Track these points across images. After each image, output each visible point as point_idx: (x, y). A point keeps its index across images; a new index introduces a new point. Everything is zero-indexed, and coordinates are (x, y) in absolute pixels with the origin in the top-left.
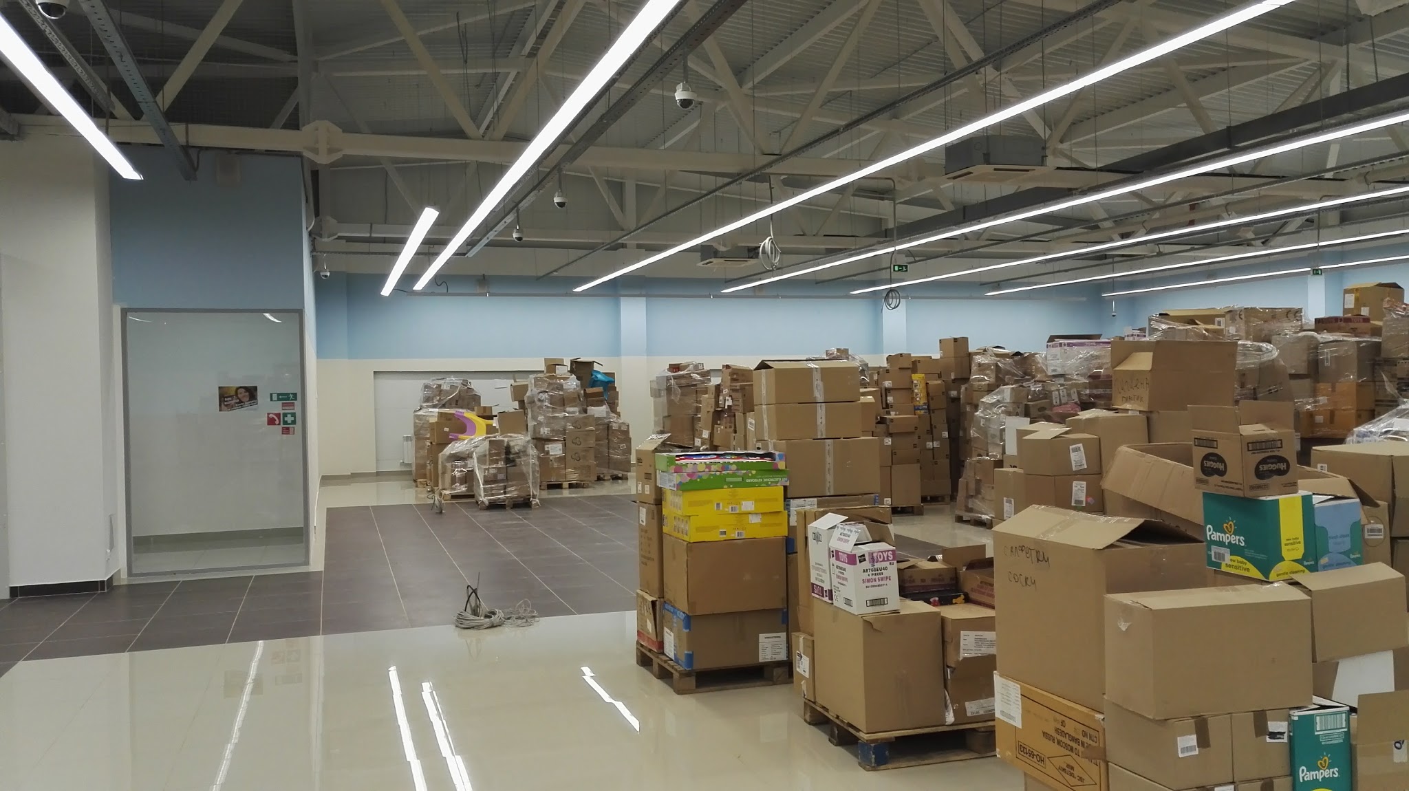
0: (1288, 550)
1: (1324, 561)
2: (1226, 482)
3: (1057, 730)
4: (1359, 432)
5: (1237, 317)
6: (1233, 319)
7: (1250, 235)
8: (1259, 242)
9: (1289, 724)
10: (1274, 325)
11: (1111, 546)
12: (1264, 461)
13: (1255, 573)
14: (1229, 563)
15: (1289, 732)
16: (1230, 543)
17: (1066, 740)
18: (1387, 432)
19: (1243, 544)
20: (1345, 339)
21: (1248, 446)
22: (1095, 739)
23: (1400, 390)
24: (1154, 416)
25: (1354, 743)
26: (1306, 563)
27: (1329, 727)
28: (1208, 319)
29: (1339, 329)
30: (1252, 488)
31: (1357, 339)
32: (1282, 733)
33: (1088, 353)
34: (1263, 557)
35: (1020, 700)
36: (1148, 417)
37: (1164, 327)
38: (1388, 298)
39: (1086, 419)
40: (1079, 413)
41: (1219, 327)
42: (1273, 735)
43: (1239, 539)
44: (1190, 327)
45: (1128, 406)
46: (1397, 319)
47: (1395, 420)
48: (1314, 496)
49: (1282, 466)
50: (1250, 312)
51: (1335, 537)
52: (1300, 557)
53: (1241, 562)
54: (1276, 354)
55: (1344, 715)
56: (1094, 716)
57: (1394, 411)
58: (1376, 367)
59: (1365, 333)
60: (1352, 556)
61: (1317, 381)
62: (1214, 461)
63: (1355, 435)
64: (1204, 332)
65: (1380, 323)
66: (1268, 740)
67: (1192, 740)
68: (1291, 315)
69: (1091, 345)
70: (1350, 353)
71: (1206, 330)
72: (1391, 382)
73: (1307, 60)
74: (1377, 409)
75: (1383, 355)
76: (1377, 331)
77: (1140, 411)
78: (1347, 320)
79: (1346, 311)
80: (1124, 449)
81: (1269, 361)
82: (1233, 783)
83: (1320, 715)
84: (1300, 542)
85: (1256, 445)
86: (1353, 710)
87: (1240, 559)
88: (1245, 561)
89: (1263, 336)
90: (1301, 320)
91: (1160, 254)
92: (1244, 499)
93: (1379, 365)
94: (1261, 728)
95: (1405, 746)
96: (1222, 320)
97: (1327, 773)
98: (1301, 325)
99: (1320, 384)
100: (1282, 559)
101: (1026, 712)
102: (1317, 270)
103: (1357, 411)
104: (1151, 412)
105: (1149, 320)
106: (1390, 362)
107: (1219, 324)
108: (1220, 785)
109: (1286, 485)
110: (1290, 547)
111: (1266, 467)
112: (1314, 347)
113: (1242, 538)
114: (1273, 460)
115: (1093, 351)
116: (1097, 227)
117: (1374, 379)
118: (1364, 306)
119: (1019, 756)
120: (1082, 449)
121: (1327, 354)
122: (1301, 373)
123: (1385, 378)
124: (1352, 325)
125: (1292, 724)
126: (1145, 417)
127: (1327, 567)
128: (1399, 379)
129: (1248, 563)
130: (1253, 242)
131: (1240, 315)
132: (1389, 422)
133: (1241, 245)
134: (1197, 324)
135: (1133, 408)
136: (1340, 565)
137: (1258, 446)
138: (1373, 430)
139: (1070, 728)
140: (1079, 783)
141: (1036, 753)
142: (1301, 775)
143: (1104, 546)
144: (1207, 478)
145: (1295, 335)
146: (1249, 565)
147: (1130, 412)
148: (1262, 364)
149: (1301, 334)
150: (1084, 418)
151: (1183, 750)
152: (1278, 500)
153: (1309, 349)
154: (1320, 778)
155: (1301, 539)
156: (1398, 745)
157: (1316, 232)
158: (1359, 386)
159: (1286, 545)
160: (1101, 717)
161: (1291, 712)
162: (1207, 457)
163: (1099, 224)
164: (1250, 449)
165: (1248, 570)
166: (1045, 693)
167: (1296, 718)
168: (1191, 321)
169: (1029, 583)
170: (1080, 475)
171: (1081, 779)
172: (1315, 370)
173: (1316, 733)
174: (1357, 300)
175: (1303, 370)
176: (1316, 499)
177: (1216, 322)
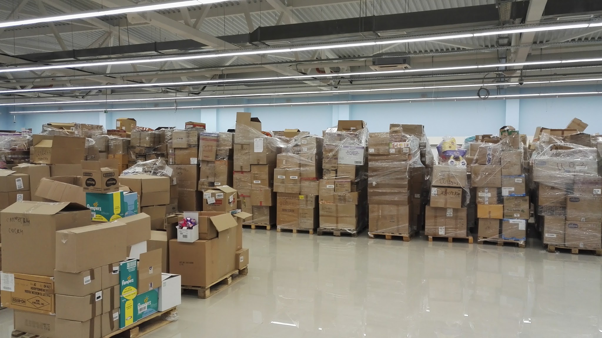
0: (116, 211)
1: (126, 213)
2: (95, 188)
3: (32, 288)
4: (125, 172)
5: (78, 127)
6: (76, 128)
7: (78, 94)
8: (81, 97)
9: (119, 267)
10: (93, 132)
11: (57, 213)
12: (108, 180)
13: (104, 219)
14: (95, 217)
15: (119, 270)
16: (96, 210)
17: (37, 291)
18: (134, 172)
19: (100, 210)
20: (118, 138)
21: (104, 175)
22: (49, 287)
23: (137, 157)
24: (53, 166)
25: (138, 270)
26: (121, 215)
27: (131, 266)
28: (68, 127)
29: (116, 134)
30: (105, 190)
31: (122, 138)
32: (117, 271)
33: (10, 139)
34: (108, 214)
35: (14, 280)
36: (50, 166)
37: (50, 129)
38: (133, 124)
39: (23, 168)
40: (18, 165)
41: (72, 131)
42: (114, 272)
43: (99, 209)
44: (61, 130)
45: (41, 162)
46: (135, 132)
47: (136, 168)
48: (124, 192)
49: (114, 182)
50: (83, 126)
51: (130, 205)
52: (119, 213)
53: (100, 217)
54: (94, 142)
55: (135, 261)
56: (49, 278)
57: (136, 164)
58: (129, 149)
59: (125, 136)
60: (135, 211)
61: (108, 154)
62: (91, 181)
63: (123, 174)
64: (67, 133)
65: (130, 133)
66: (113, 273)
67: (89, 278)
68: (99, 128)
69: (11, 135)
70: (120, 143)
71: (68, 132)
72: (133, 154)
73: (101, 29)
74: (129, 164)
75: (131, 145)
76: (129, 136)
77: (46, 164)
78: (118, 131)
79: (117, 128)
80: (44, 179)
81: (92, 145)
82: (101, 290)
83: (129, 262)
84: (119, 208)
85: (106, 174)
86: (138, 260)
87: (99, 215)
88: (101, 216)
89: (88, 135)
90: (102, 130)
91: (39, 97)
92: (102, 194)
93: (129, 148)
94: (111, 270)
95: (152, 268)
96: (74, 128)
97: (130, 281)
98: (102, 132)
99: (110, 155)
100: (114, 214)
101: (17, 285)
102: (106, 111)
103: (122, 165)
104: (52, 164)
105: (43, 126)
106: (133, 147)
107: (72, 129)
108: (97, 292)
109: (115, 189)
110: (116, 210)
111: (109, 182)
112: (108, 141)
113: (100, 208)
114: (111, 180)
115: (13, 138)
116: (9, 82)
117: (128, 153)
118: (123, 126)
119: (12, 303)
120: (21, 180)
121: (112, 143)
122: (103, 150)
123: (132, 153)
124: (120, 133)
125: (120, 267)
126: (49, 167)
127: (128, 215)
128: (136, 153)
129: (102, 216)
130: (79, 97)
131: (79, 127)
132: (134, 169)
133: (74, 97)
134: (64, 129)
135: (43, 163)
136: (131, 214)
137: (107, 175)
138: (129, 171)
139: (38, 286)
140: (42, 306)
141: (21, 300)
142: (123, 283)
143: (55, 213)
144: (88, 187)
145: (100, 136)
146: (103, 217)
147: (42, 164)
148: (89, 146)
149: (103, 135)
150: (22, 167)
151: (86, 282)
152: (113, 194)
153: (106, 141)
154: (128, 283)
155: (120, 207)
156: (150, 268)
157: (106, 96)
158: (123, 155)
159: (115, 209)
160: (53, 278)
161: (120, 263)
162: (88, 180)
163: (11, 81)
164: (104, 176)
165: (102, 219)
166: (26, 275)
167: (122, 265)
168: (61, 128)
169: (19, 231)
170: (20, 191)
171: (43, 304)
172: (107, 150)
173: (127, 269)
174: (121, 124)
175: (103, 149)
176: (124, 193)
177: (71, 129)
